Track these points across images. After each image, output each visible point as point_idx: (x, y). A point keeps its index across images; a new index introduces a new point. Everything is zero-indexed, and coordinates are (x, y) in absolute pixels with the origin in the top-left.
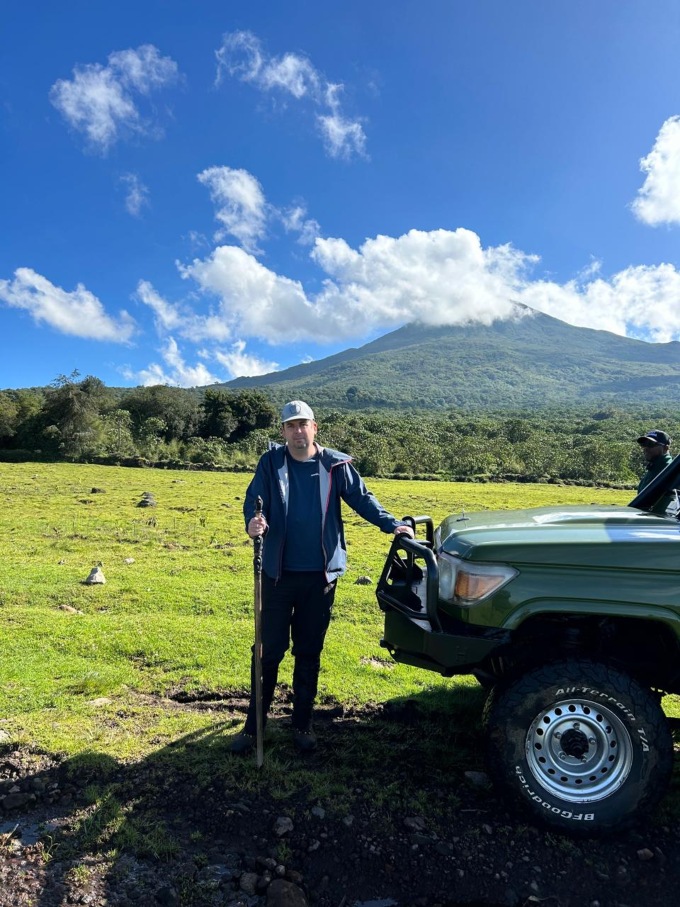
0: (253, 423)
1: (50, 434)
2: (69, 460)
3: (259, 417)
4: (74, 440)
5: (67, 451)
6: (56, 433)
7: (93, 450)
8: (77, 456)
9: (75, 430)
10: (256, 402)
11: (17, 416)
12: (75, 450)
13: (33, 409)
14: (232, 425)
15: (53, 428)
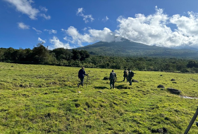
0: (85, 57)
1: (36, 58)
2: (41, 64)
3: (86, 56)
4: (43, 59)
5: (41, 62)
6: (38, 57)
7: (48, 62)
8: (43, 63)
9: (43, 57)
10: (85, 52)
11: (26, 53)
12: (43, 61)
13: (31, 51)
14: (80, 57)
15: (37, 56)
